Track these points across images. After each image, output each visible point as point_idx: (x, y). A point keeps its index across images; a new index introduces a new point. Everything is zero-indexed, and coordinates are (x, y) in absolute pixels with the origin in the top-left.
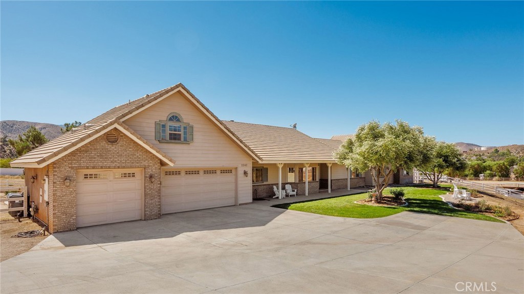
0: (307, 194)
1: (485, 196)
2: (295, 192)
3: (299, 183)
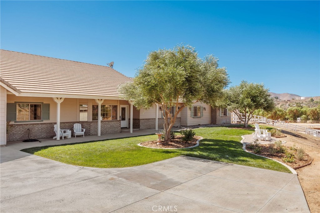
0: (99, 134)
1: (288, 136)
2: (83, 133)
3: (92, 122)
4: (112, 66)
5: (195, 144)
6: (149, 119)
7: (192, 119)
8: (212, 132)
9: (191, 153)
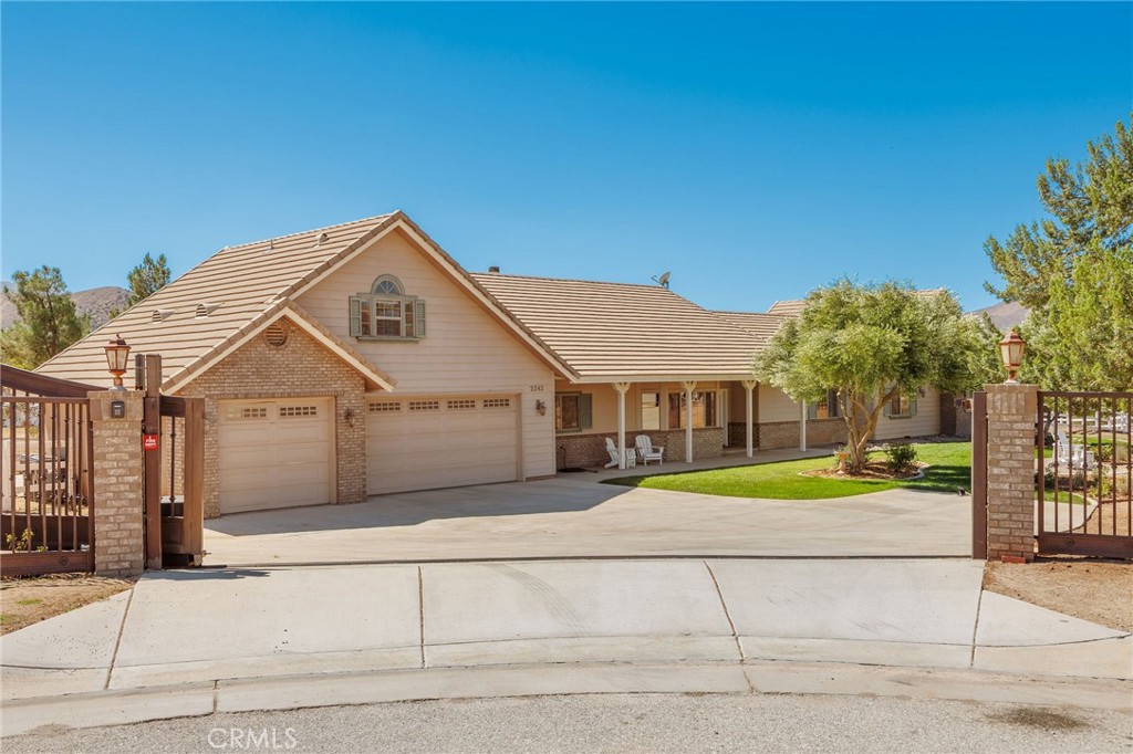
0: (691, 457)
2: (659, 456)
3: (670, 432)
4: (665, 281)
5: (915, 475)
6: (780, 423)
7: (889, 421)
8: (948, 453)
9: (917, 484)
